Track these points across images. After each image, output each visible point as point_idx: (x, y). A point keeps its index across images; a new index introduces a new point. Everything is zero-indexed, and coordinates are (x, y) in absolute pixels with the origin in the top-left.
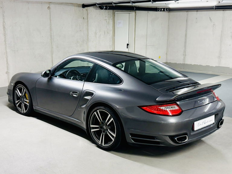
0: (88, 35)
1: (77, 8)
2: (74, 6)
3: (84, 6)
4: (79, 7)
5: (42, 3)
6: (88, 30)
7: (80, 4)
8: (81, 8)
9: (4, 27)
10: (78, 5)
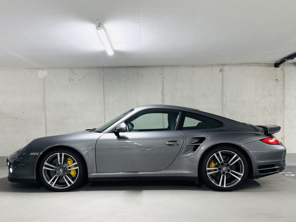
0: (284, 101)
1: (266, 67)
2: (261, 66)
3: (277, 65)
4: (269, 66)
5: (212, 66)
6: (284, 94)
7: (271, 63)
8: (273, 68)
9: (163, 93)
10: (268, 65)
